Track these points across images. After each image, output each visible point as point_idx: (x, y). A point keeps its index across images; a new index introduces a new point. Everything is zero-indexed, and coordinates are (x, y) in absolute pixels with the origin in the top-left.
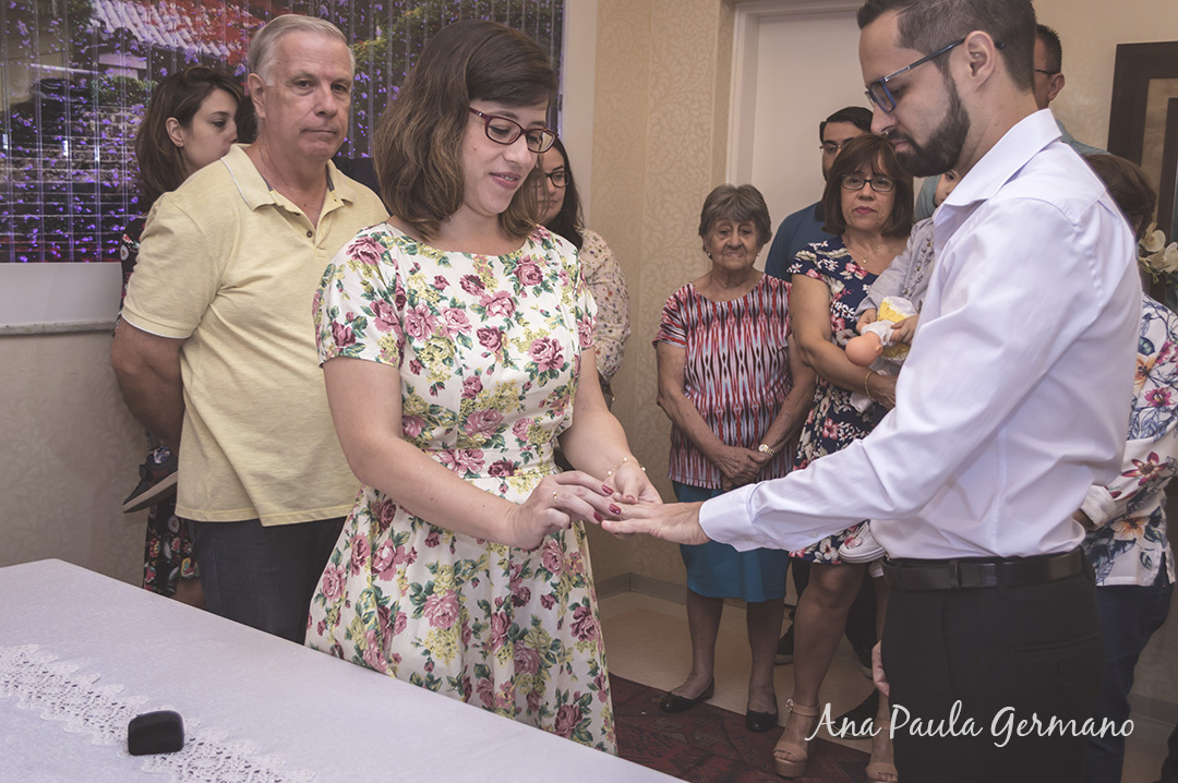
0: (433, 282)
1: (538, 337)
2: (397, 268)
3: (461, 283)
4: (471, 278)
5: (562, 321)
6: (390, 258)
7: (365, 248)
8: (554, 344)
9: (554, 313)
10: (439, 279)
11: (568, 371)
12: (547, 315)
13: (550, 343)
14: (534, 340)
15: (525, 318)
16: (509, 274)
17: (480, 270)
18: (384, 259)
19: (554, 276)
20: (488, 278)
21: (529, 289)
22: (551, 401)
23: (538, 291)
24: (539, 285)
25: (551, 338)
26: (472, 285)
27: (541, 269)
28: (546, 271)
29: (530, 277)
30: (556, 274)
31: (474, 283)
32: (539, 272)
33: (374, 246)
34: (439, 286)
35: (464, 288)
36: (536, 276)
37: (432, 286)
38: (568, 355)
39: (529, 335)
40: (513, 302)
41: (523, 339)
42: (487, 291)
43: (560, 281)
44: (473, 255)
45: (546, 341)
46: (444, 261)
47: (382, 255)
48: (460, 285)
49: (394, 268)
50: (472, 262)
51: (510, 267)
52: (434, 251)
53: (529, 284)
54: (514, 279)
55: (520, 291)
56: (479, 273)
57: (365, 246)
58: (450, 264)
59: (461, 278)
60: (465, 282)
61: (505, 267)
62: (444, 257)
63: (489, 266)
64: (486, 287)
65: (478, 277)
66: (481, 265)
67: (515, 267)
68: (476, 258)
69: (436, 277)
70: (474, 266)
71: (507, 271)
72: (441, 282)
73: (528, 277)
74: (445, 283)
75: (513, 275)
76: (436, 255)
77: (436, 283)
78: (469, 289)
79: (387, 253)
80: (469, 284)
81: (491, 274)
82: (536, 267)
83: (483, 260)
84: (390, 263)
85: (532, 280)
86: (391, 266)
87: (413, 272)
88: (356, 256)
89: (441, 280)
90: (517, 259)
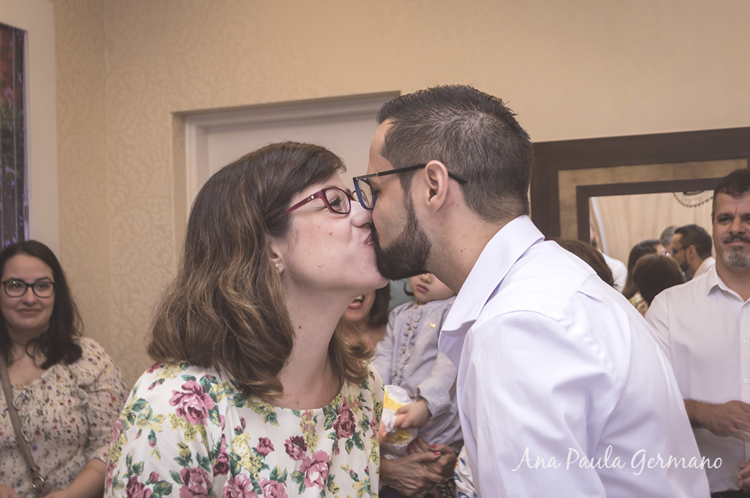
0: (256, 444)
2: (224, 428)
3: (286, 445)
4: (298, 441)
5: (369, 487)
6: (218, 417)
7: (193, 402)
9: (362, 477)
10: (264, 443)
12: (355, 477)
15: (336, 482)
16: (329, 427)
17: (305, 429)
18: (211, 417)
19: (365, 425)
20: (311, 437)
21: (343, 445)
23: (350, 446)
24: (351, 437)
26: (296, 449)
27: (355, 416)
28: (358, 417)
29: (344, 427)
30: (368, 422)
31: (298, 445)
32: (353, 419)
33: (203, 398)
34: (262, 449)
35: (287, 451)
36: (350, 427)
37: (255, 449)
42: (308, 453)
43: (370, 432)
44: (302, 412)
46: (271, 418)
47: (211, 412)
48: (284, 449)
49: (221, 428)
50: (299, 420)
51: (330, 419)
52: (262, 404)
53: (342, 436)
54: (333, 434)
55: (335, 448)
56: (304, 433)
57: (193, 398)
58: (276, 422)
59: (287, 441)
60: (290, 445)
61: (327, 420)
62: (273, 414)
63: (313, 422)
64: (308, 448)
65: (302, 437)
66: (307, 423)
67: (335, 418)
68: (304, 414)
69: (260, 439)
70: (301, 425)
71: (327, 424)
72: (266, 446)
73: (342, 426)
74: (270, 447)
75: (332, 430)
76: (265, 409)
77: (260, 446)
78: (293, 452)
79: (216, 408)
80: (293, 447)
81: (315, 431)
82: (350, 412)
83: (309, 415)
84: (217, 423)
85: (346, 431)
86: (218, 426)
87: (239, 431)
88: (182, 411)
89: (267, 443)
90: (337, 407)
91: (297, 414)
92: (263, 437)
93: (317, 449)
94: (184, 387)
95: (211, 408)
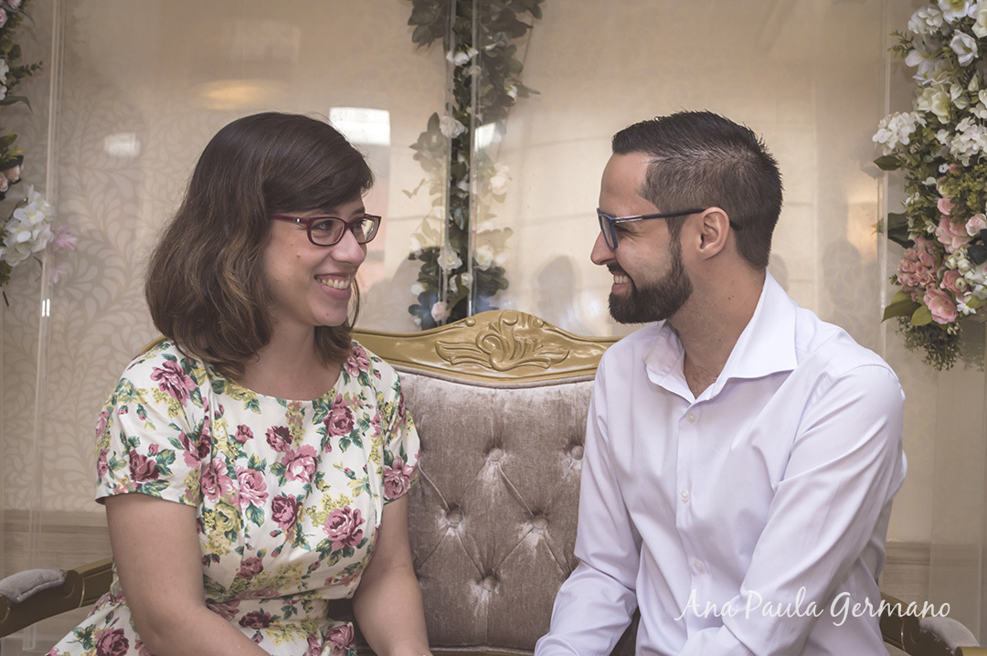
0: (234, 431)
1: (338, 507)
2: (207, 410)
3: (268, 435)
4: (281, 431)
5: (368, 486)
7: (174, 380)
8: (355, 515)
9: (360, 475)
10: (242, 430)
11: (365, 548)
12: (352, 475)
13: (351, 516)
14: (332, 510)
15: (326, 480)
16: (318, 422)
17: (291, 420)
18: (192, 398)
19: (365, 423)
20: (297, 429)
21: (335, 441)
22: (340, 578)
23: (345, 443)
24: (348, 435)
25: (353, 508)
26: (279, 440)
27: (353, 413)
28: (358, 415)
29: (338, 424)
30: (368, 420)
31: (282, 436)
32: (350, 417)
33: (183, 380)
34: (240, 438)
35: (269, 441)
36: (345, 424)
37: (233, 437)
38: (368, 529)
39: (327, 503)
40: (317, 460)
41: (320, 508)
42: (293, 446)
43: (372, 430)
44: (289, 402)
45: (346, 511)
46: (253, 404)
47: (192, 393)
48: (266, 438)
49: (203, 409)
50: (285, 410)
51: (321, 413)
52: (244, 390)
53: (336, 434)
54: (323, 429)
55: (326, 445)
56: (289, 423)
57: (174, 377)
58: (259, 410)
59: (268, 430)
60: (272, 435)
61: (316, 414)
62: (254, 401)
63: (300, 414)
64: (293, 441)
65: (287, 429)
66: (293, 414)
67: (326, 413)
68: (291, 405)
69: (239, 427)
70: (287, 415)
71: (316, 418)
72: (244, 434)
73: (335, 424)
74: (248, 435)
75: (322, 425)
76: (246, 395)
77: (239, 434)
78: (275, 442)
79: (197, 390)
80: (276, 437)
81: (302, 424)
82: (348, 410)
83: (297, 407)
84: (199, 404)
85: (341, 428)
86: (200, 407)
87: (217, 416)
88: (164, 386)
89: (245, 431)
90: (329, 402)
91: (284, 403)
92: (241, 424)
93: (303, 443)
94: (164, 365)
95: (192, 389)
